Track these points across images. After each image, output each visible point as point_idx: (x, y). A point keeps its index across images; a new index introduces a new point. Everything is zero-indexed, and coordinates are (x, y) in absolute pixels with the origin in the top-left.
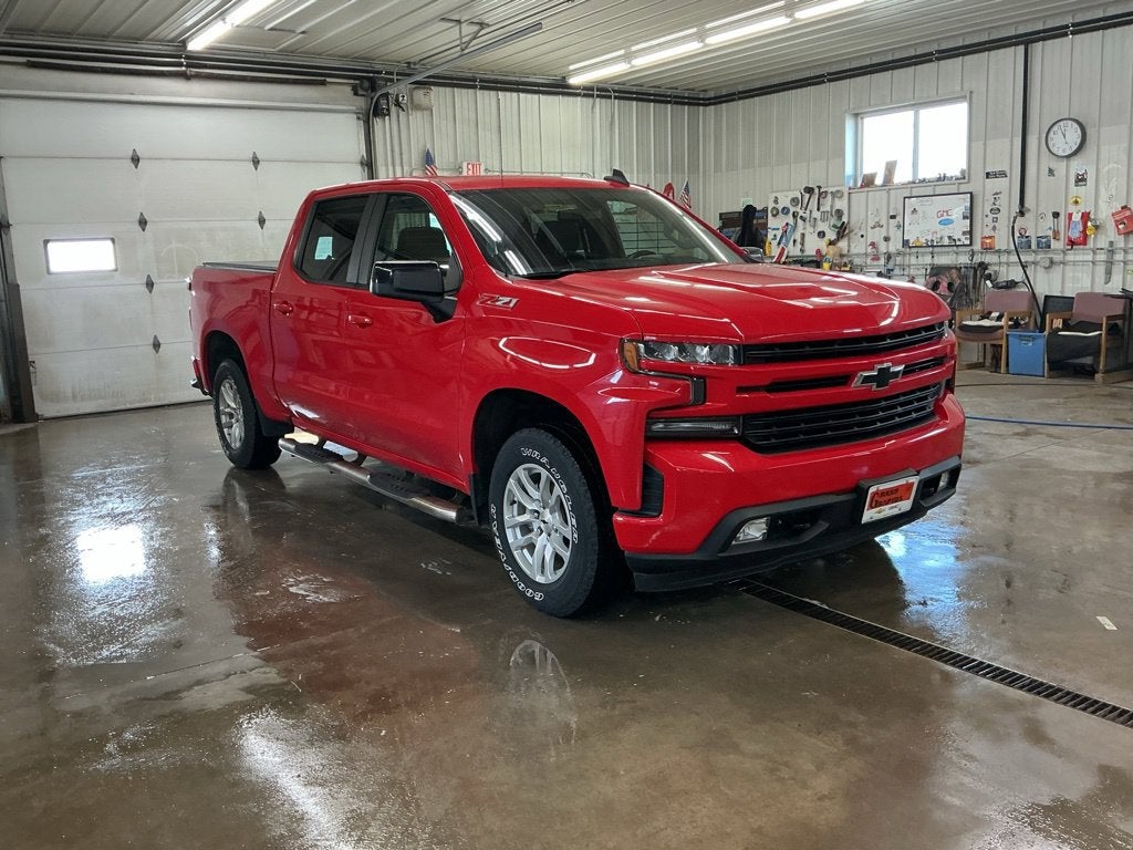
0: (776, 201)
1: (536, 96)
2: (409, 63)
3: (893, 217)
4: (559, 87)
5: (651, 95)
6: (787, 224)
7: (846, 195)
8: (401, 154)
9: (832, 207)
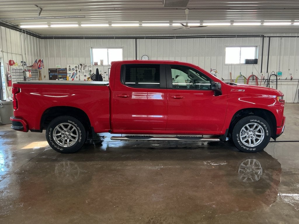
0: (70, 66)
3: (105, 73)
6: (74, 73)
7: (92, 67)
9: (88, 69)
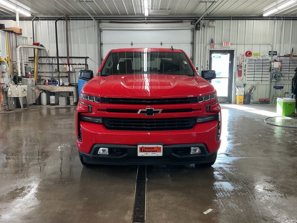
1: (252, 21)
2: (207, 14)
4: (260, 17)
5: (292, 18)
8: (204, 40)
